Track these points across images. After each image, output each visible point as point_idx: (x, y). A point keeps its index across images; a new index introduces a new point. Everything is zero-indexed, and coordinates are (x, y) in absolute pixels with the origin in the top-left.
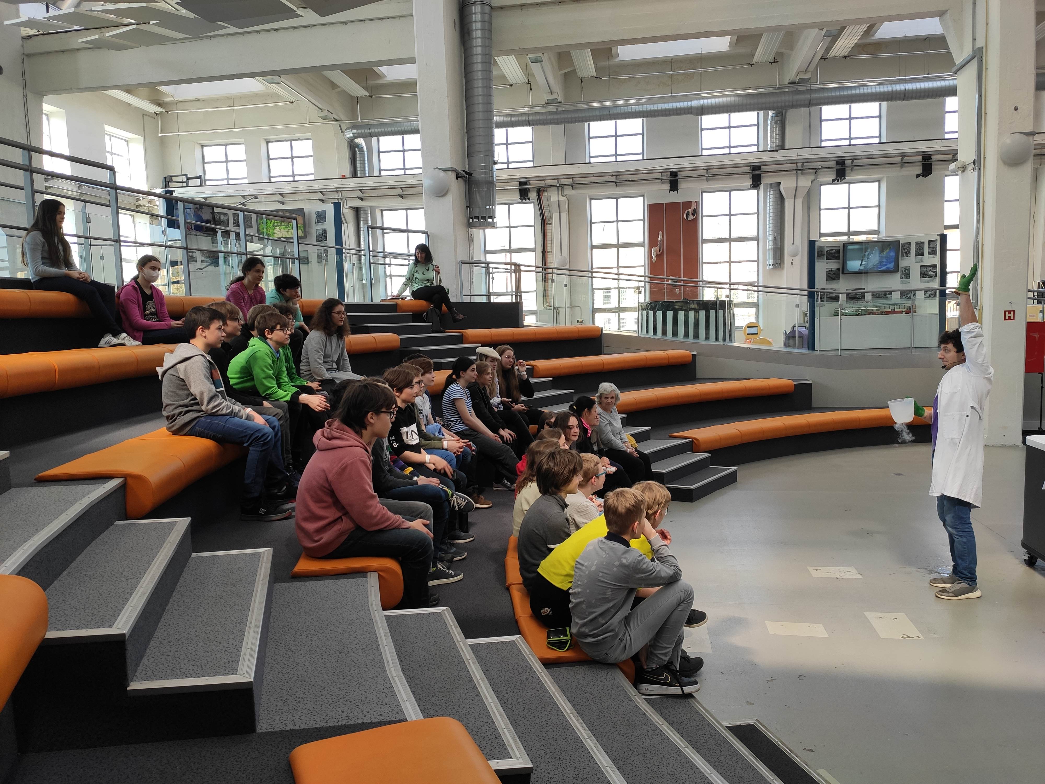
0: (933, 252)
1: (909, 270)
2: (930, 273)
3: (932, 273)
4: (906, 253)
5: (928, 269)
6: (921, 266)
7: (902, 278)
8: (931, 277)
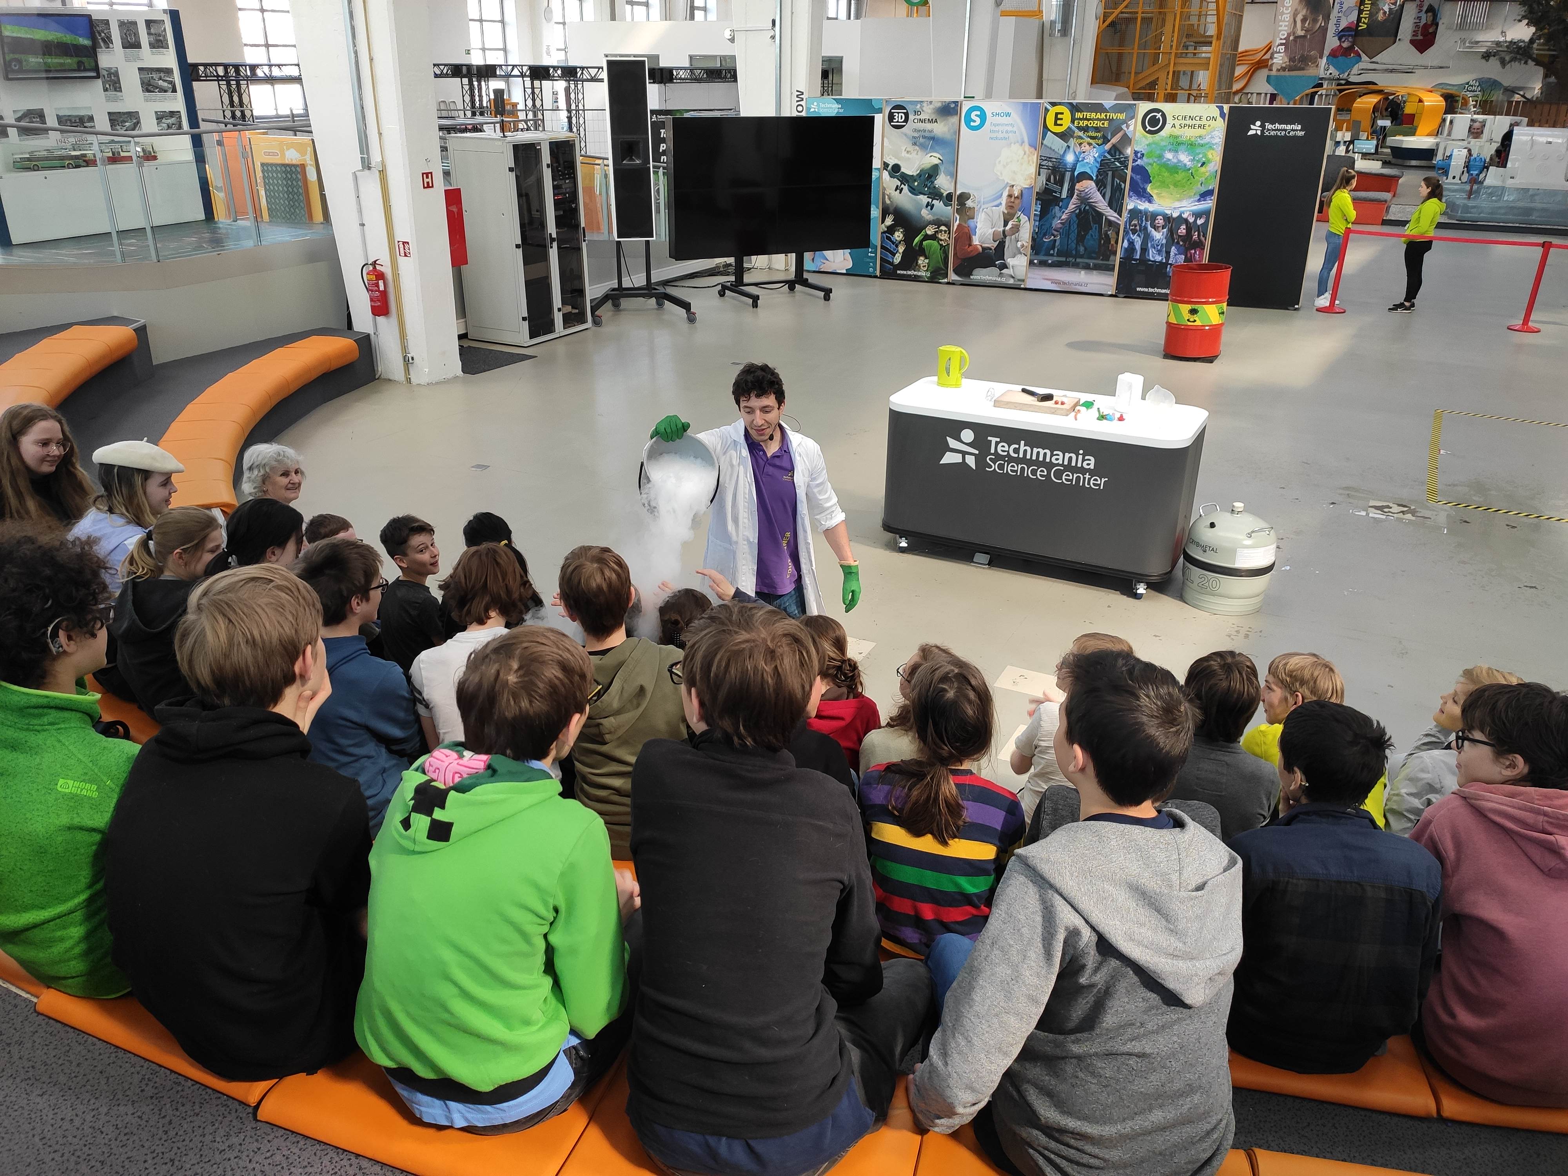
0: (158, 43)
1: (116, 74)
2: (161, 83)
3: (165, 84)
4: (103, 39)
5: (155, 76)
6: (140, 69)
7: (106, 90)
8: (166, 91)
